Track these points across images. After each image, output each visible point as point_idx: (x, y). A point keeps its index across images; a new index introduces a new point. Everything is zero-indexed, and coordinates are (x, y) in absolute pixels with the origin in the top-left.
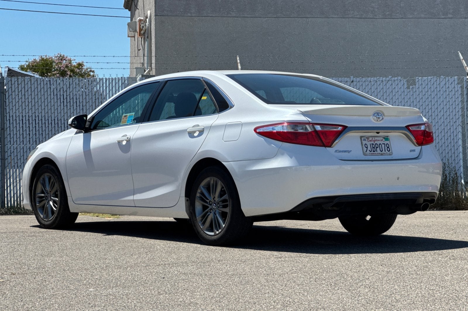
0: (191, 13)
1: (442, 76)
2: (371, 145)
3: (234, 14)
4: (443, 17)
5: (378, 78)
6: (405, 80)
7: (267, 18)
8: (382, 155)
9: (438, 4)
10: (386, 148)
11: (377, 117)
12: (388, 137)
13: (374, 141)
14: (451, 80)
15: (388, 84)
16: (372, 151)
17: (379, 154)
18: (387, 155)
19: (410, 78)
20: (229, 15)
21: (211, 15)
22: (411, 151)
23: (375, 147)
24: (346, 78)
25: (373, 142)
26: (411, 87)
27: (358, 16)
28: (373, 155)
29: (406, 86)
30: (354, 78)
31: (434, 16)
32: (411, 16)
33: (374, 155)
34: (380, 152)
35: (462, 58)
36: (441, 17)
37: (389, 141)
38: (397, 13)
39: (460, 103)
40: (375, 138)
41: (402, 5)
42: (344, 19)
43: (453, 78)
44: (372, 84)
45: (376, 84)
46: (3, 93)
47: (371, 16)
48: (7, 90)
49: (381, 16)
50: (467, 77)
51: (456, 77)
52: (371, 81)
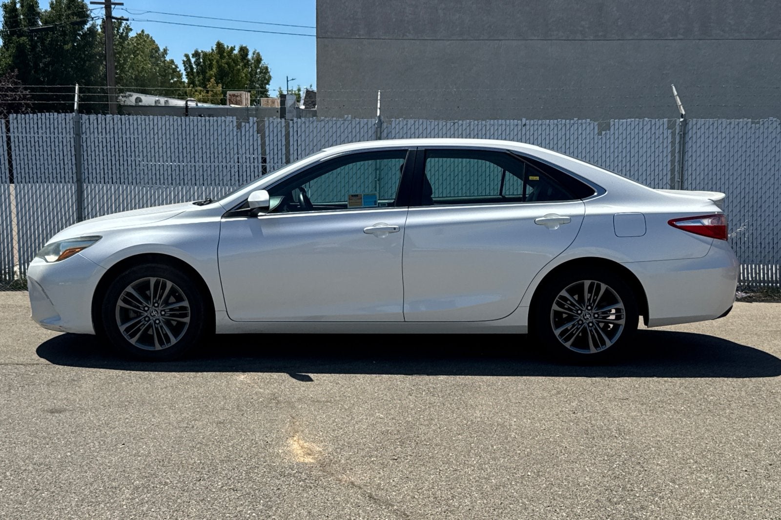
0: (360, 35)
1: (646, 119)
3: (411, 37)
4: (671, 38)
5: (559, 120)
6: (596, 123)
7: (450, 42)
9: (665, 22)
14: (659, 122)
15: (572, 129)
19: (603, 120)
20: (404, 38)
21: (383, 37)
24: (516, 121)
26: (604, 133)
27: (564, 38)
29: (596, 131)
30: (526, 120)
31: (659, 37)
32: (631, 38)
35: (675, 93)
36: (667, 38)
38: (612, 34)
39: (670, 163)
41: (619, 23)
42: (545, 42)
43: (661, 121)
44: (552, 128)
45: (556, 128)
46: (78, 134)
47: (579, 37)
48: (83, 131)
49: (592, 38)
50: (682, 120)
51: (665, 120)
52: (549, 125)
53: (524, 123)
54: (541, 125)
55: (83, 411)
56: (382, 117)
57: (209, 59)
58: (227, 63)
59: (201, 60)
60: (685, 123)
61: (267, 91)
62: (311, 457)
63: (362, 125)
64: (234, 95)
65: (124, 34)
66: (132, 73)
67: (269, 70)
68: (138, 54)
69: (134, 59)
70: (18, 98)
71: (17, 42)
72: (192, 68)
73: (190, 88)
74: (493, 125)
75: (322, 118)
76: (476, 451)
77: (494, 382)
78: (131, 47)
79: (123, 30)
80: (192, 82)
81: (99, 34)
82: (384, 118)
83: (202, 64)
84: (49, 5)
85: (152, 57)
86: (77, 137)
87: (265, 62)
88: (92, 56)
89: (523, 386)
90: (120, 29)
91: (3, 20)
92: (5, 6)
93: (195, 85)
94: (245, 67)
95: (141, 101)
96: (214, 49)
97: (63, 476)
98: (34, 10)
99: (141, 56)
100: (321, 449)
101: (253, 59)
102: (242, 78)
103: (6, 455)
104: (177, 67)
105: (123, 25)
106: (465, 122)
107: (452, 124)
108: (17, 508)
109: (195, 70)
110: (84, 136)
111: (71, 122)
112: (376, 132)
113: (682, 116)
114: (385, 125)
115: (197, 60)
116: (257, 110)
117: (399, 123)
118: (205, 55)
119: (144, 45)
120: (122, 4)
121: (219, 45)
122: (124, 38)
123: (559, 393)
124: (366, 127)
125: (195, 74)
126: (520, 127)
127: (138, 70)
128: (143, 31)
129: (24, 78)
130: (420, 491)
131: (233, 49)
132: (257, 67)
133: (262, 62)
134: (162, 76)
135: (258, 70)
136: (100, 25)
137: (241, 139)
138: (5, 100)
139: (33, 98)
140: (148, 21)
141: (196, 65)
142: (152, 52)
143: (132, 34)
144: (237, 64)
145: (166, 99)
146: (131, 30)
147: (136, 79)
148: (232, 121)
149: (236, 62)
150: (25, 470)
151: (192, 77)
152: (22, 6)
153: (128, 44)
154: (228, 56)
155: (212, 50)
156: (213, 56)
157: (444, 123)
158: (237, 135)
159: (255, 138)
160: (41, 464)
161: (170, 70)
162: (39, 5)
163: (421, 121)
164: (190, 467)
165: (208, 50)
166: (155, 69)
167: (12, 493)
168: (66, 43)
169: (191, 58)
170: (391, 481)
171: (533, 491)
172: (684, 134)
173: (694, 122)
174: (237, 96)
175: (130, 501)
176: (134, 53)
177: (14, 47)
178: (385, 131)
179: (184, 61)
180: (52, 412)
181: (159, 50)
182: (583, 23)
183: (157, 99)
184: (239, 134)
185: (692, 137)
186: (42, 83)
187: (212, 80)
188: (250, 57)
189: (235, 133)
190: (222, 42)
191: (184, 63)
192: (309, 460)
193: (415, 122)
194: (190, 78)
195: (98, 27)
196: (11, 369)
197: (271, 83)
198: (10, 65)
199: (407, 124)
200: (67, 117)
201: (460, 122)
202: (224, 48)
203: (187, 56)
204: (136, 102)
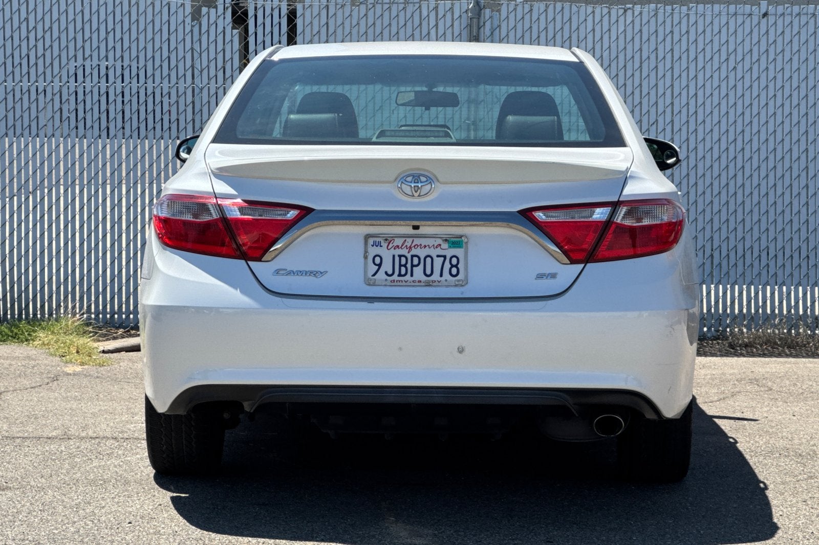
2: (397, 259)
8: (428, 284)
10: (447, 265)
11: (411, 186)
12: (461, 237)
13: (410, 247)
16: (397, 272)
17: (419, 284)
18: (447, 286)
22: (540, 276)
23: (404, 266)
24: (748, 7)
25: (404, 252)
28: (395, 284)
30: (769, 5)
33: (401, 284)
34: (424, 278)
37: (462, 250)
40: (415, 239)
53: (763, 11)
54: (799, 14)
63: (441, 12)
74: (703, 15)
106: (646, 9)
107: (621, 12)
112: (470, 26)
114: (487, 13)
117: (515, 9)
124: (449, 15)
126: (755, 20)
137: (200, 40)
158: (192, 31)
159: (228, 38)
163: (559, 6)
178: (488, 25)
184: (196, 30)
189: (188, 29)
193: (547, 6)
199: (531, 11)
201: (638, 8)
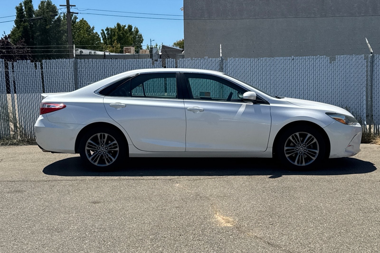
0: (205, 18)
1: (354, 55)
3: (229, 18)
5: (310, 56)
6: (329, 58)
7: (249, 19)
9: (355, 8)
14: (360, 57)
15: (317, 61)
19: (332, 56)
20: (227, 18)
21: (216, 19)
24: (289, 57)
26: (332, 62)
27: (305, 16)
29: (329, 61)
30: (294, 57)
31: (353, 15)
32: (338, 15)
35: (367, 42)
36: (357, 15)
38: (329, 14)
39: (366, 76)
41: (332, 9)
42: (296, 18)
43: (361, 56)
44: (306, 60)
45: (309, 60)
46: (76, 69)
47: (313, 16)
48: (78, 67)
49: (319, 16)
50: (371, 55)
51: (363, 55)
52: (305, 59)
53: (293, 58)
54: (301, 59)
55: (109, 202)
56: (223, 57)
57: (113, 32)
58: (122, 33)
59: (110, 32)
60: (373, 57)
61: (141, 46)
62: (230, 224)
63: (213, 61)
64: (127, 49)
65: (74, 21)
66: (78, 39)
67: (142, 36)
68: (81, 30)
69: (79, 32)
70: (25, 52)
71: (23, 25)
72: (105, 36)
73: (105, 46)
74: (278, 60)
75: (194, 58)
76: (310, 220)
77: (303, 186)
78: (78, 26)
79: (74, 18)
80: (105, 43)
81: (62, 21)
82: (224, 57)
83: (110, 34)
84: (38, 7)
85: (87, 31)
86: (76, 70)
87: (140, 32)
88: (59, 32)
89: (318, 188)
90: (72, 18)
91: (16, 15)
92: (17, 8)
93: (107, 45)
94: (131, 35)
95: (82, 52)
96: (116, 26)
97: (114, 234)
98: (31, 10)
99: (82, 30)
100: (233, 220)
101: (134, 31)
102: (130, 40)
103: (81, 224)
104: (99, 36)
105: (73, 16)
106: (263, 59)
107: (257, 60)
108: (99, 250)
109: (107, 37)
110: (79, 70)
111: (72, 63)
112: (220, 64)
113: (371, 53)
114: (224, 61)
115: (108, 32)
116: (139, 55)
117: (231, 60)
118: (112, 30)
119: (83, 26)
120: (75, 6)
121: (118, 25)
122: (74, 22)
123: (337, 191)
124: (215, 62)
125: (107, 39)
126: (291, 61)
127: (81, 38)
128: (83, 19)
129: (27, 42)
130: (291, 240)
131: (125, 26)
132: (136, 35)
133: (139, 32)
134: (92, 40)
135: (137, 36)
136: (63, 16)
138: (19, 54)
139: (32, 52)
140: (87, 14)
141: (107, 34)
142: (87, 29)
143: (78, 20)
144: (127, 33)
145: (94, 51)
146: (77, 18)
147: (80, 42)
148: (150, 61)
149: (126, 32)
150: (94, 231)
151: (105, 40)
152: (25, 8)
153: (76, 25)
154: (123, 30)
155: (115, 27)
156: (115, 30)
157: (253, 59)
160: (101, 228)
161: (95, 37)
162: (34, 7)
163: (242, 59)
164: (173, 229)
165: (113, 27)
166: (89, 37)
167: (93, 243)
168: (47, 25)
169: (105, 31)
170: (275, 235)
171: (348, 240)
172: (373, 62)
173: (377, 56)
174: (129, 49)
175: (151, 246)
176: (79, 29)
177: (22, 28)
178: (224, 64)
179: (101, 33)
180: (95, 203)
181: (90, 28)
182: (315, 9)
183: (90, 51)
184: (153, 67)
185: (376, 63)
186: (35, 45)
187: (115, 42)
188: (133, 30)
189: (151, 67)
190: (119, 23)
191: (101, 34)
192: (229, 225)
193: (239, 59)
194: (105, 41)
195: (62, 17)
196: (65, 183)
197: (143, 42)
198: (20, 36)
199: (235, 60)
200: (70, 61)
201: (261, 59)
202: (121, 26)
203: (103, 30)
204: (80, 53)
